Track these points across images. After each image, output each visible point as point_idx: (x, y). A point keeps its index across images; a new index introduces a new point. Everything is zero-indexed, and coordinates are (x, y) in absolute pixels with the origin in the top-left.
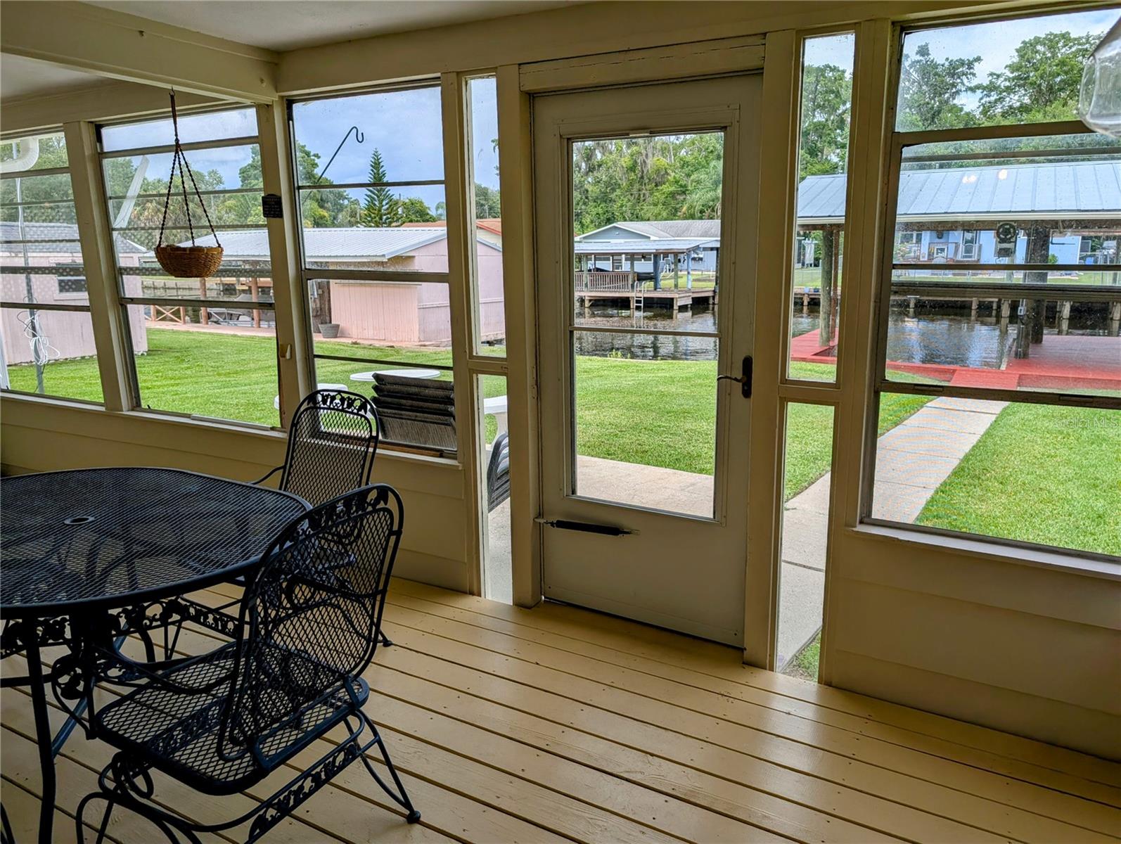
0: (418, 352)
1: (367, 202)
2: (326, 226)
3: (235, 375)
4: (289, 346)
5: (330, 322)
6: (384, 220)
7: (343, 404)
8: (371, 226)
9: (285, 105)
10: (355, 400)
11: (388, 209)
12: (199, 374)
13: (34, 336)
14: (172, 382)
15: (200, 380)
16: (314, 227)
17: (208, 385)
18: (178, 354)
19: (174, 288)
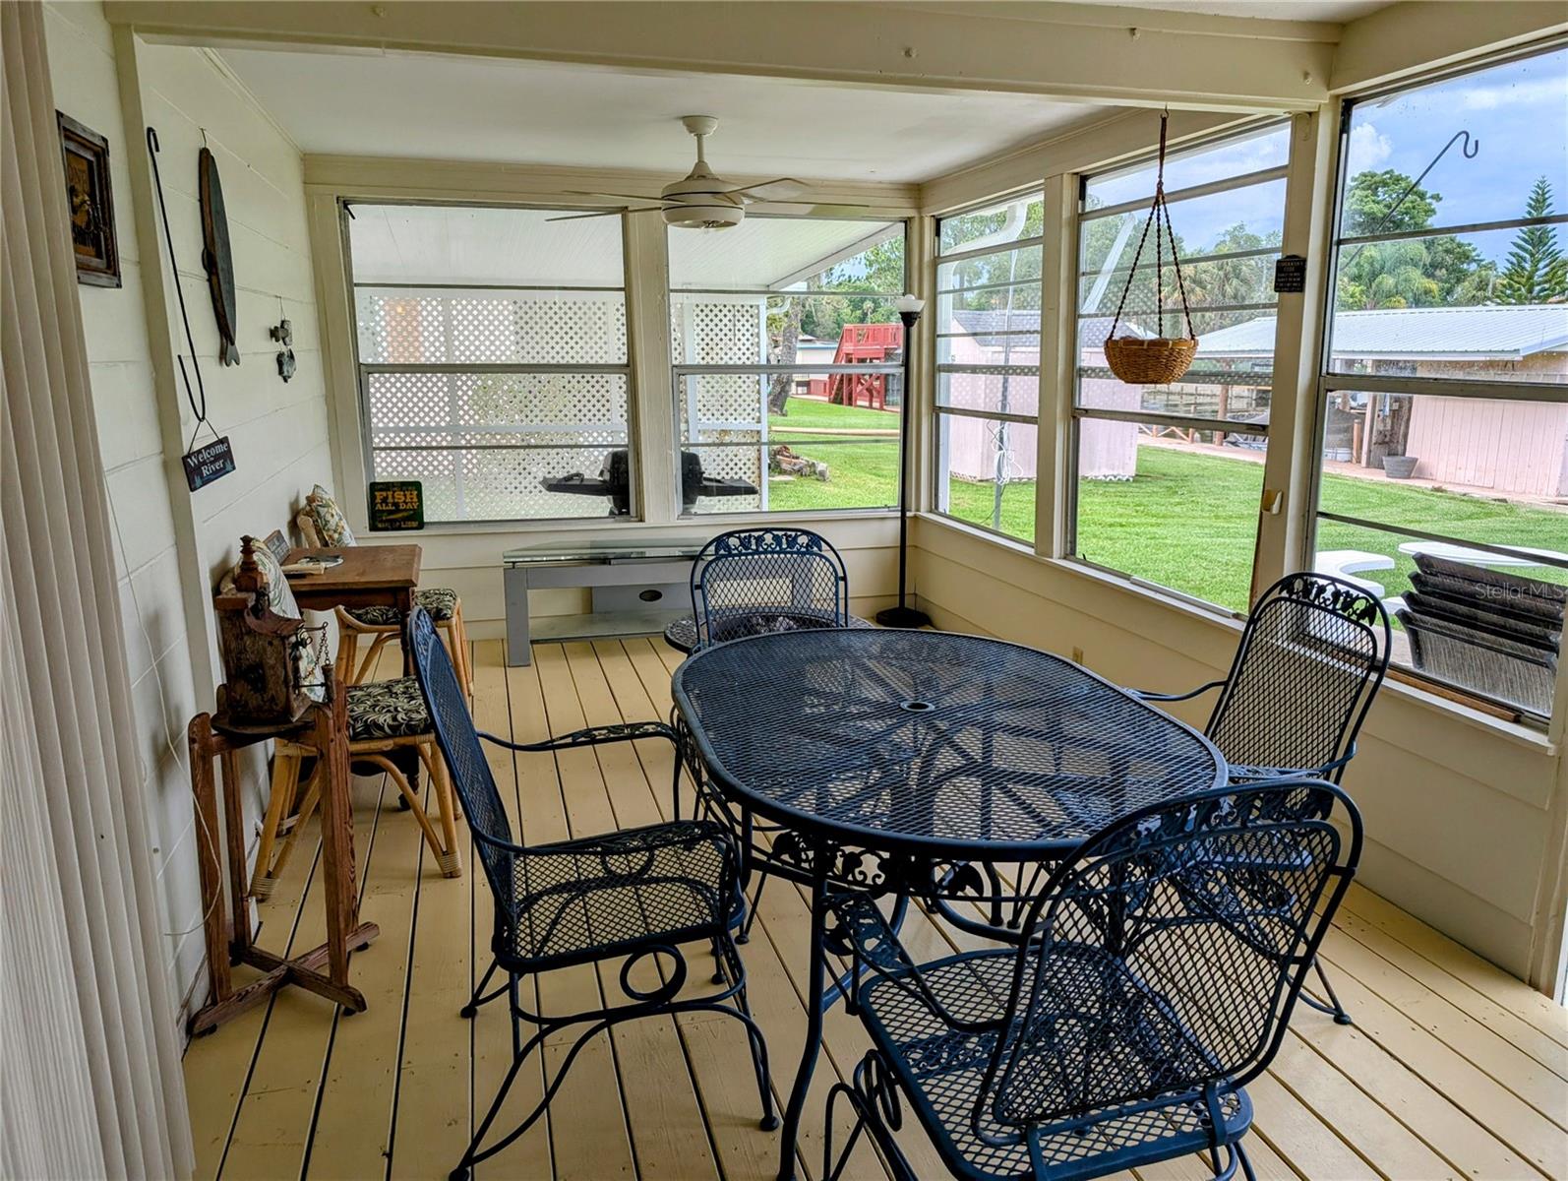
0: (1550, 513)
1: (1509, 266)
2: (1431, 305)
3: (1238, 521)
4: (1279, 495)
5: (1404, 454)
6: (1534, 294)
7: (1335, 602)
8: (1509, 304)
9: (1340, 110)
10: (1357, 598)
11: (1546, 274)
12: (1190, 513)
13: (1001, 449)
14: (1153, 520)
15: (1189, 522)
16: (1411, 307)
17: (1198, 530)
18: (1171, 484)
19: (1192, 395)
